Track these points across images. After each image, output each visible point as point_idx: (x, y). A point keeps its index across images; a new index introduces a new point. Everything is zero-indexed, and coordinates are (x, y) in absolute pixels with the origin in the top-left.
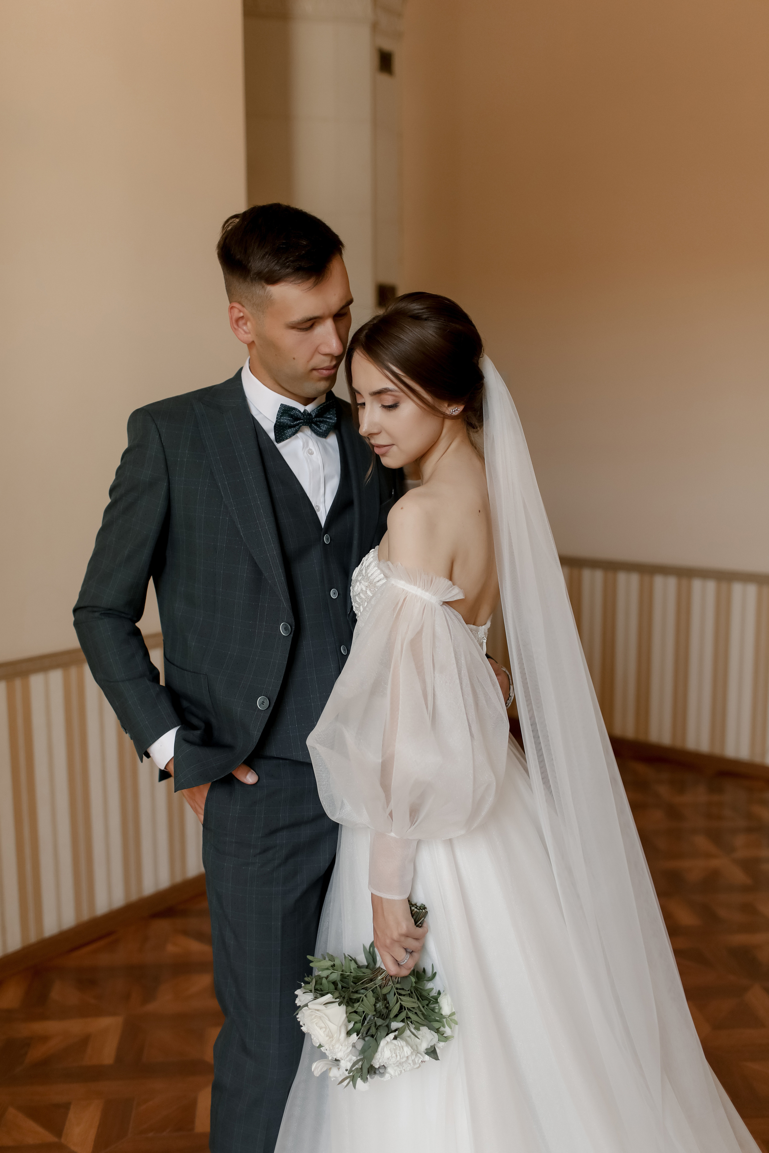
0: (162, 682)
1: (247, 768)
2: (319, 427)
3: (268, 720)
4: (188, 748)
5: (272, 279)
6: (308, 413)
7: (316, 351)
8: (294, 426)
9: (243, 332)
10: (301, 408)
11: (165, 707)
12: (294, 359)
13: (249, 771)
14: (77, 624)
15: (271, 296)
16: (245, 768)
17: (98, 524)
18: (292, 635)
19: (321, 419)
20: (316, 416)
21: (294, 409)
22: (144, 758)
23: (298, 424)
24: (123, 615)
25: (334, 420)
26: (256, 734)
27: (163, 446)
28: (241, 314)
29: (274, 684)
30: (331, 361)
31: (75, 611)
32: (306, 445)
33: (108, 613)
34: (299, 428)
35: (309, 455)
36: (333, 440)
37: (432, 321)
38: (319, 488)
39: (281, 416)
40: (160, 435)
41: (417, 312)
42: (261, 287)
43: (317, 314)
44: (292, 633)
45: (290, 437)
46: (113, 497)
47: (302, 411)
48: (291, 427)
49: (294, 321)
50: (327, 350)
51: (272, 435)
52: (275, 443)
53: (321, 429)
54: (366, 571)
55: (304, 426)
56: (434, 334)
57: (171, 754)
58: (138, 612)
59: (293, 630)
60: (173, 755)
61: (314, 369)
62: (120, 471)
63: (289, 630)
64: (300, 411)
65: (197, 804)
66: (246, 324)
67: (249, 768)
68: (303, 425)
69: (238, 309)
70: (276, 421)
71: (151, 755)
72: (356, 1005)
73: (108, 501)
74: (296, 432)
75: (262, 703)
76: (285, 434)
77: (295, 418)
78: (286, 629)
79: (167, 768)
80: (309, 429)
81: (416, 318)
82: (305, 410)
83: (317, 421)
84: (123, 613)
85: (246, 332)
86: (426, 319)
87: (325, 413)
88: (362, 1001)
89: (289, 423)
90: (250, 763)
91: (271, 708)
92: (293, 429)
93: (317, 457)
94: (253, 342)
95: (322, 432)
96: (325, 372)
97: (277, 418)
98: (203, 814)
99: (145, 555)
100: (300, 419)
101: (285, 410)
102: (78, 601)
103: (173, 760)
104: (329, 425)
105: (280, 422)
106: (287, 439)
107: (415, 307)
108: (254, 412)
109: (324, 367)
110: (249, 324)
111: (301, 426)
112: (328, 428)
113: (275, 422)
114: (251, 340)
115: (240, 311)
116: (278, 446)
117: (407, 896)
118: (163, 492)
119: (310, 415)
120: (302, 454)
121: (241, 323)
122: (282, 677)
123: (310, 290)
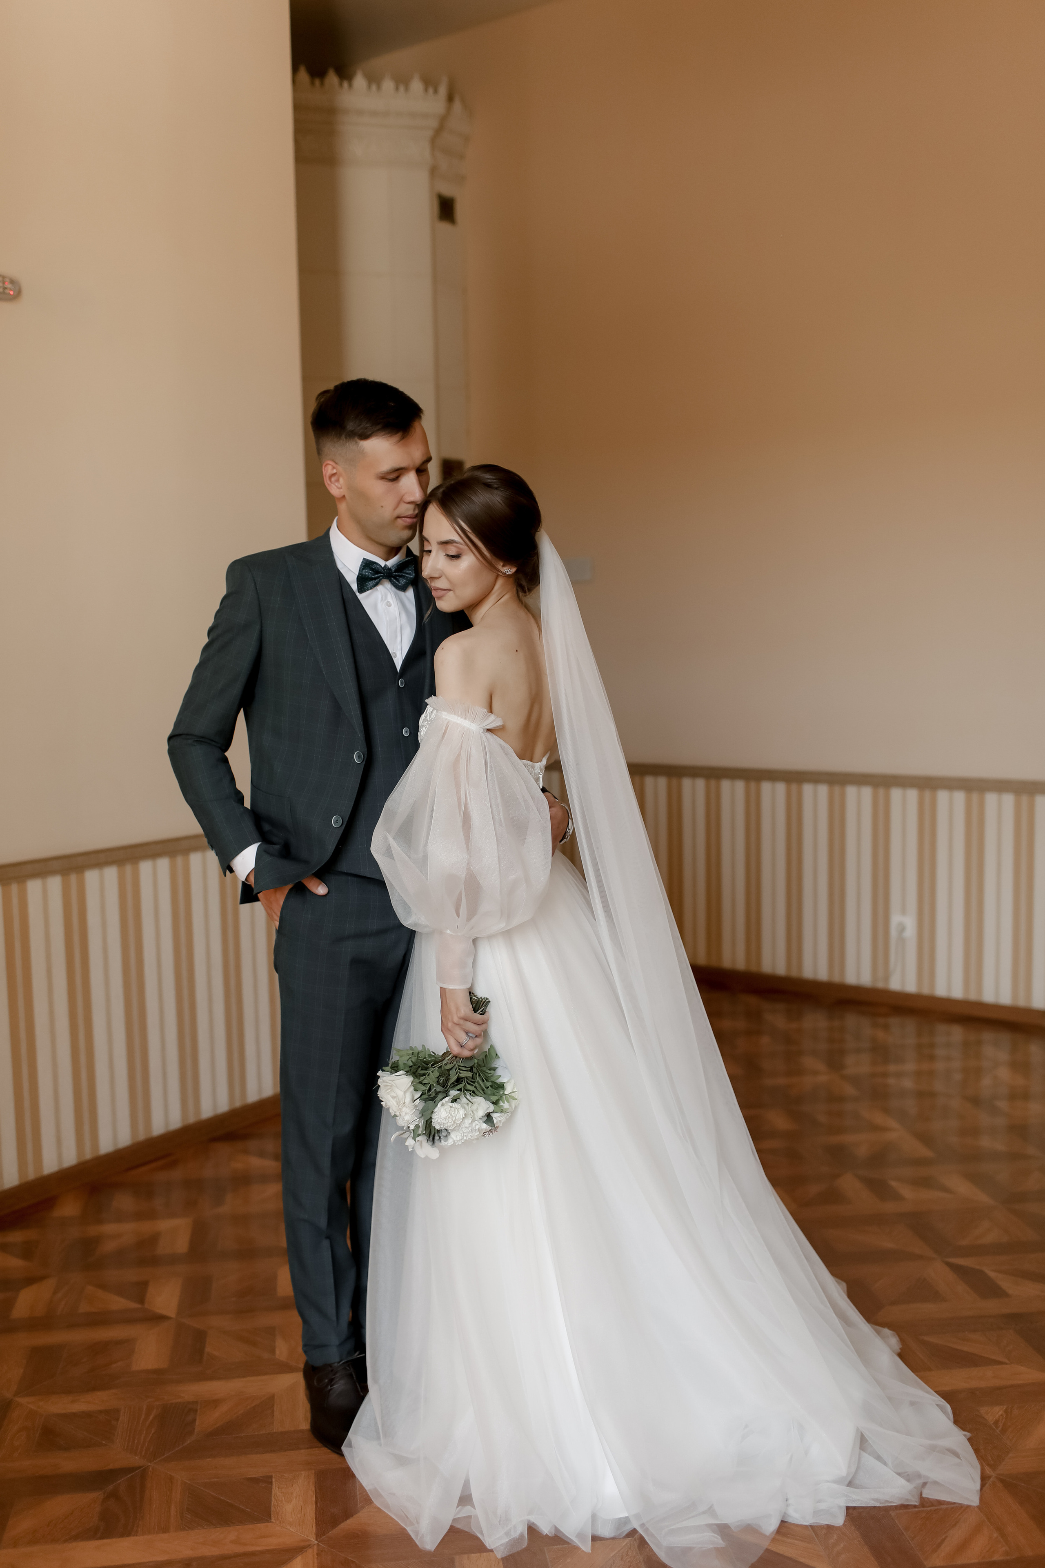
0: (247, 804)
1: (318, 881)
2: (399, 581)
3: (341, 837)
4: (267, 859)
5: (365, 437)
6: (388, 568)
7: (401, 500)
8: (375, 579)
9: (335, 487)
10: (382, 563)
11: (248, 825)
12: (382, 507)
13: (321, 883)
14: (171, 752)
15: (363, 451)
16: (317, 881)
17: (196, 661)
18: (364, 763)
19: (400, 574)
20: (395, 571)
21: (375, 563)
22: (228, 872)
23: (378, 577)
24: (213, 743)
25: (412, 575)
26: (331, 847)
27: (257, 593)
28: (335, 471)
29: (347, 806)
30: (414, 510)
31: (170, 738)
32: (384, 598)
33: (202, 740)
34: (380, 581)
35: (387, 607)
36: (410, 593)
37: (502, 491)
38: (396, 637)
39: (363, 569)
40: (255, 583)
41: (489, 481)
42: (354, 443)
43: (403, 465)
44: (365, 761)
45: (371, 588)
46: (210, 638)
47: (383, 566)
48: (372, 579)
49: (384, 471)
50: (412, 499)
51: (354, 587)
52: (357, 594)
53: (400, 583)
54: (430, 716)
55: (385, 580)
56: (501, 502)
57: (252, 865)
58: (227, 743)
59: (365, 758)
60: (254, 867)
61: (398, 517)
62: (218, 614)
63: (361, 758)
64: (381, 566)
65: (275, 913)
66: (338, 481)
67: (320, 881)
68: (383, 578)
69: (332, 466)
70: (359, 573)
71: (234, 869)
72: (422, 1078)
73: (206, 640)
74: (376, 584)
75: (336, 821)
76: (366, 586)
77: (376, 571)
78: (359, 757)
79: (248, 879)
80: (390, 583)
81: (488, 486)
82: (385, 565)
83: (396, 576)
84: (215, 742)
85: (339, 488)
86: (497, 489)
87: (404, 569)
88: (429, 1075)
89: (370, 575)
90: (321, 875)
91: (344, 826)
92: (374, 582)
93: (395, 608)
94: (344, 496)
95: (401, 586)
96: (409, 520)
97: (359, 571)
98: (279, 920)
99: (236, 690)
100: (380, 573)
101: (367, 564)
102: (173, 730)
103: (254, 871)
104: (407, 579)
105: (362, 575)
106: (368, 590)
107: (488, 477)
108: (340, 566)
109: (407, 516)
110: (341, 480)
111: (381, 579)
112: (406, 582)
113: (357, 574)
114: (342, 494)
115: (334, 468)
116: (360, 596)
117: (469, 986)
118: (255, 635)
119: (390, 569)
120: (381, 606)
121: (333, 479)
122: (354, 799)
123: (397, 443)
